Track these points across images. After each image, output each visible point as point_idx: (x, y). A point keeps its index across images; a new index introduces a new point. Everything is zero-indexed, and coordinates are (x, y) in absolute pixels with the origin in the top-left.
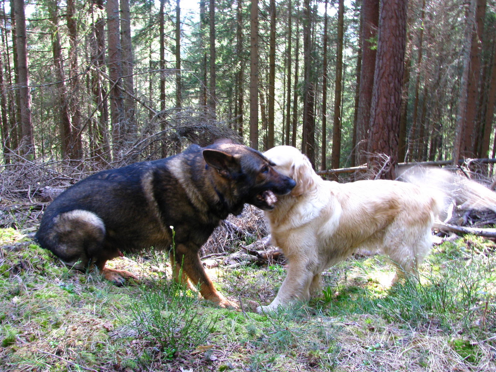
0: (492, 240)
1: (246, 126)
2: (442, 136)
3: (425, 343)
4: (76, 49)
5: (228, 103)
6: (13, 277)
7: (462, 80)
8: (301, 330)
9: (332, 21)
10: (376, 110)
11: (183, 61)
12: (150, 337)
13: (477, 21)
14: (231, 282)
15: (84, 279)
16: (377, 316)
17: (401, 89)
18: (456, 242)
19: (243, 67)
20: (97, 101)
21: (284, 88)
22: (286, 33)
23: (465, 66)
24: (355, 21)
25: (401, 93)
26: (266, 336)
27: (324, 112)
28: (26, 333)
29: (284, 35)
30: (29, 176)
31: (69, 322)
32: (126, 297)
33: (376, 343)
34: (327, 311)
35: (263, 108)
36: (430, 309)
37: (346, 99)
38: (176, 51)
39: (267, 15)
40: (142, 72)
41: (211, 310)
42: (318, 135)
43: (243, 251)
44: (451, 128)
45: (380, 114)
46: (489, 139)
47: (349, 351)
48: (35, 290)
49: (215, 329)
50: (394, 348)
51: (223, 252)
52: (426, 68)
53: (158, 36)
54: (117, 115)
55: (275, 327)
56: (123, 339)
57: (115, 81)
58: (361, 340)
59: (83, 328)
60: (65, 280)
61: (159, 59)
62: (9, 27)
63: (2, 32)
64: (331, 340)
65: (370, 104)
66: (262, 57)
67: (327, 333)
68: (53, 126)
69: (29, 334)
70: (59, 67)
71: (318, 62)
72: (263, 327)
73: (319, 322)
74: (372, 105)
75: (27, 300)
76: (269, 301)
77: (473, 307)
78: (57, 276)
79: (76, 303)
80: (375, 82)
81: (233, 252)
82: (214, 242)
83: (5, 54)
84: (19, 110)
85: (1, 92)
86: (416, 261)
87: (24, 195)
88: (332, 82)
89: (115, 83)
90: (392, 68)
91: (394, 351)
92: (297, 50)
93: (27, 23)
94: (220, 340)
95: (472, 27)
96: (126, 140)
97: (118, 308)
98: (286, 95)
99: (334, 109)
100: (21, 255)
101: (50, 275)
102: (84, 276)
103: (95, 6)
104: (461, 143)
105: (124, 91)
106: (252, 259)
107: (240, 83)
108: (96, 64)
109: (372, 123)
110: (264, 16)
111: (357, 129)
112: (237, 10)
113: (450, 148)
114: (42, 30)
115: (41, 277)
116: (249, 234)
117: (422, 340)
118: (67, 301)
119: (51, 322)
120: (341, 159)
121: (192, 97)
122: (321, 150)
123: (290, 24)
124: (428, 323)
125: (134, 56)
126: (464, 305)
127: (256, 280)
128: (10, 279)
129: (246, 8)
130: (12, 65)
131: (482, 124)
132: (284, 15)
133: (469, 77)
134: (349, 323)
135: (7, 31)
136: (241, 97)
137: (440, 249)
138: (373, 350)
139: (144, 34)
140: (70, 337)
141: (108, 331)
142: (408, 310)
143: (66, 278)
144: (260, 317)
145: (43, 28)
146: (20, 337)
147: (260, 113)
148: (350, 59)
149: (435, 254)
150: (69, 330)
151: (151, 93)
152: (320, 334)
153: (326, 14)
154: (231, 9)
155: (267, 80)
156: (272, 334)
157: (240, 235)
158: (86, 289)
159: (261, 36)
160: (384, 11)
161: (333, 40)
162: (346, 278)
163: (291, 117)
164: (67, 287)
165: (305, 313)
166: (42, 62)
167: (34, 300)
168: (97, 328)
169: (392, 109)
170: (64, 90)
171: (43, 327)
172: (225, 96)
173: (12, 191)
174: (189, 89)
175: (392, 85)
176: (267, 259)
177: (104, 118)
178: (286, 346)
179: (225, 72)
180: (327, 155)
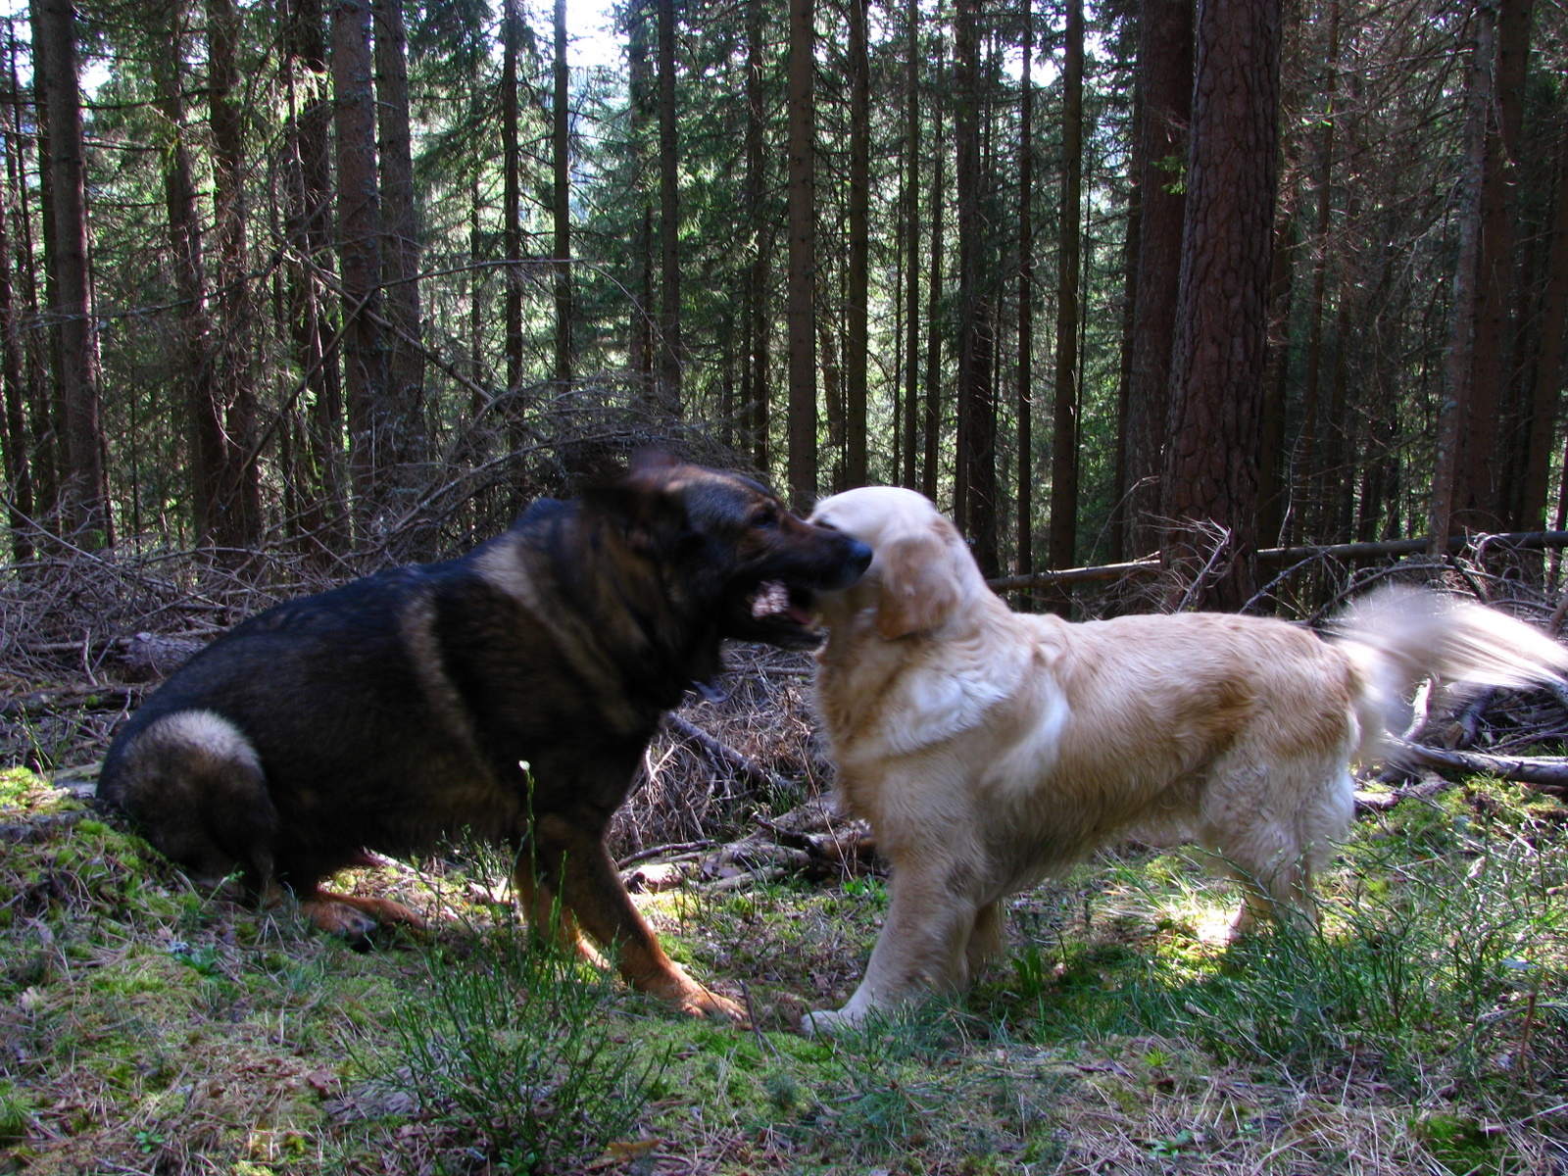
0: (1552, 792)
1: (777, 437)
2: (1397, 461)
3: (1334, 1130)
4: (240, 197)
5: (719, 362)
6: (26, 924)
7: (1457, 286)
8: (940, 1088)
9: (1045, 103)
10: (1185, 382)
11: (579, 231)
12: (459, 1114)
13: (1501, 100)
14: (723, 935)
15: (250, 928)
16: (1183, 1040)
17: (1266, 314)
18: (1440, 799)
19: (767, 249)
20: (304, 360)
21: (898, 315)
22: (901, 142)
23: (1464, 241)
24: (1119, 103)
25: (1265, 328)
26: (829, 1110)
27: (1024, 388)
28: (62, 1104)
29: (895, 148)
30: (87, 599)
31: (201, 1067)
32: (387, 986)
33: (1178, 1128)
34: (1029, 1024)
35: (831, 376)
36: (1354, 1017)
37: (1095, 347)
38: (555, 200)
39: (841, 86)
40: (450, 268)
41: (654, 1026)
42: (1006, 462)
43: (761, 835)
44: (1425, 433)
45: (1201, 394)
46: (1547, 469)
47: (1094, 1156)
48: (95, 966)
49: (665, 1087)
50: (1237, 1145)
51: (699, 838)
52: (1344, 247)
53: (498, 153)
54: (366, 404)
55: (856, 1081)
56: (370, 1121)
57: (360, 297)
58: (1131, 1122)
59: (244, 1088)
60: (189, 935)
61: (503, 226)
62: (30, 130)
63: (7, 145)
64: (1036, 1122)
65: (1167, 364)
66: (828, 218)
67: (1022, 1097)
68: (169, 439)
69: (70, 1109)
70: (185, 254)
71: (1004, 230)
72: (819, 1080)
73: (997, 1064)
74: (1174, 366)
75: (66, 1000)
76: (842, 994)
77: (1490, 1011)
78: (166, 921)
79: (224, 1008)
80: (1181, 295)
81: (731, 837)
82: (669, 808)
83: (15, 214)
84: (60, 389)
85: (4, 335)
86: (1306, 865)
87: (71, 659)
88: (1047, 294)
89: (360, 305)
90: (1235, 249)
91: (1237, 1154)
92: (937, 195)
93: (87, 115)
94: (681, 1123)
95: (1484, 119)
96: (397, 484)
97: (359, 1024)
98: (905, 336)
99: (1053, 379)
100: (51, 853)
101: (144, 918)
102: (252, 919)
103: (296, 63)
104: (1457, 483)
105: (387, 329)
106: (792, 860)
107: (759, 302)
108: (301, 246)
109: (1174, 424)
110: (832, 89)
111: (1129, 441)
112: (747, 68)
113: (1423, 497)
114: (132, 137)
115: (114, 924)
116: (783, 781)
117: (1325, 1120)
118: (195, 1002)
119: (142, 1068)
120: (1079, 538)
121: (608, 347)
122: (1015, 510)
123: (914, 113)
124: (1347, 1063)
125: (421, 216)
126: (1463, 1005)
127: (802, 927)
128: (14, 931)
129: (774, 63)
130: (39, 247)
131: (1523, 423)
132: (896, 86)
133: (1477, 274)
134: (1095, 1064)
135: (25, 143)
136: (763, 343)
137: (1388, 823)
138: (1168, 1151)
139: (454, 147)
140: (202, 1117)
141: (323, 1095)
142: (1281, 1023)
143: (194, 926)
144: (809, 1046)
145: (137, 132)
146: (42, 1118)
147: (821, 393)
148: (1106, 221)
149: (1374, 839)
150: (199, 1094)
151: (477, 335)
152: (1001, 1102)
153: (1026, 79)
154: (729, 67)
155: (842, 291)
156: (848, 1102)
157: (753, 785)
158: (258, 960)
159: (825, 152)
160: (1207, 70)
161: (1048, 163)
162: (1088, 918)
163: (921, 406)
164: (196, 957)
165: (956, 1033)
166: (133, 238)
167: (88, 999)
168: (289, 1089)
169: (1235, 378)
170: (203, 325)
171: (118, 1084)
172: (710, 340)
173: (33, 646)
174: (597, 319)
175: (1235, 303)
176: (839, 860)
177: (326, 411)
178: (892, 1142)
179: (709, 265)
180: (1035, 524)
